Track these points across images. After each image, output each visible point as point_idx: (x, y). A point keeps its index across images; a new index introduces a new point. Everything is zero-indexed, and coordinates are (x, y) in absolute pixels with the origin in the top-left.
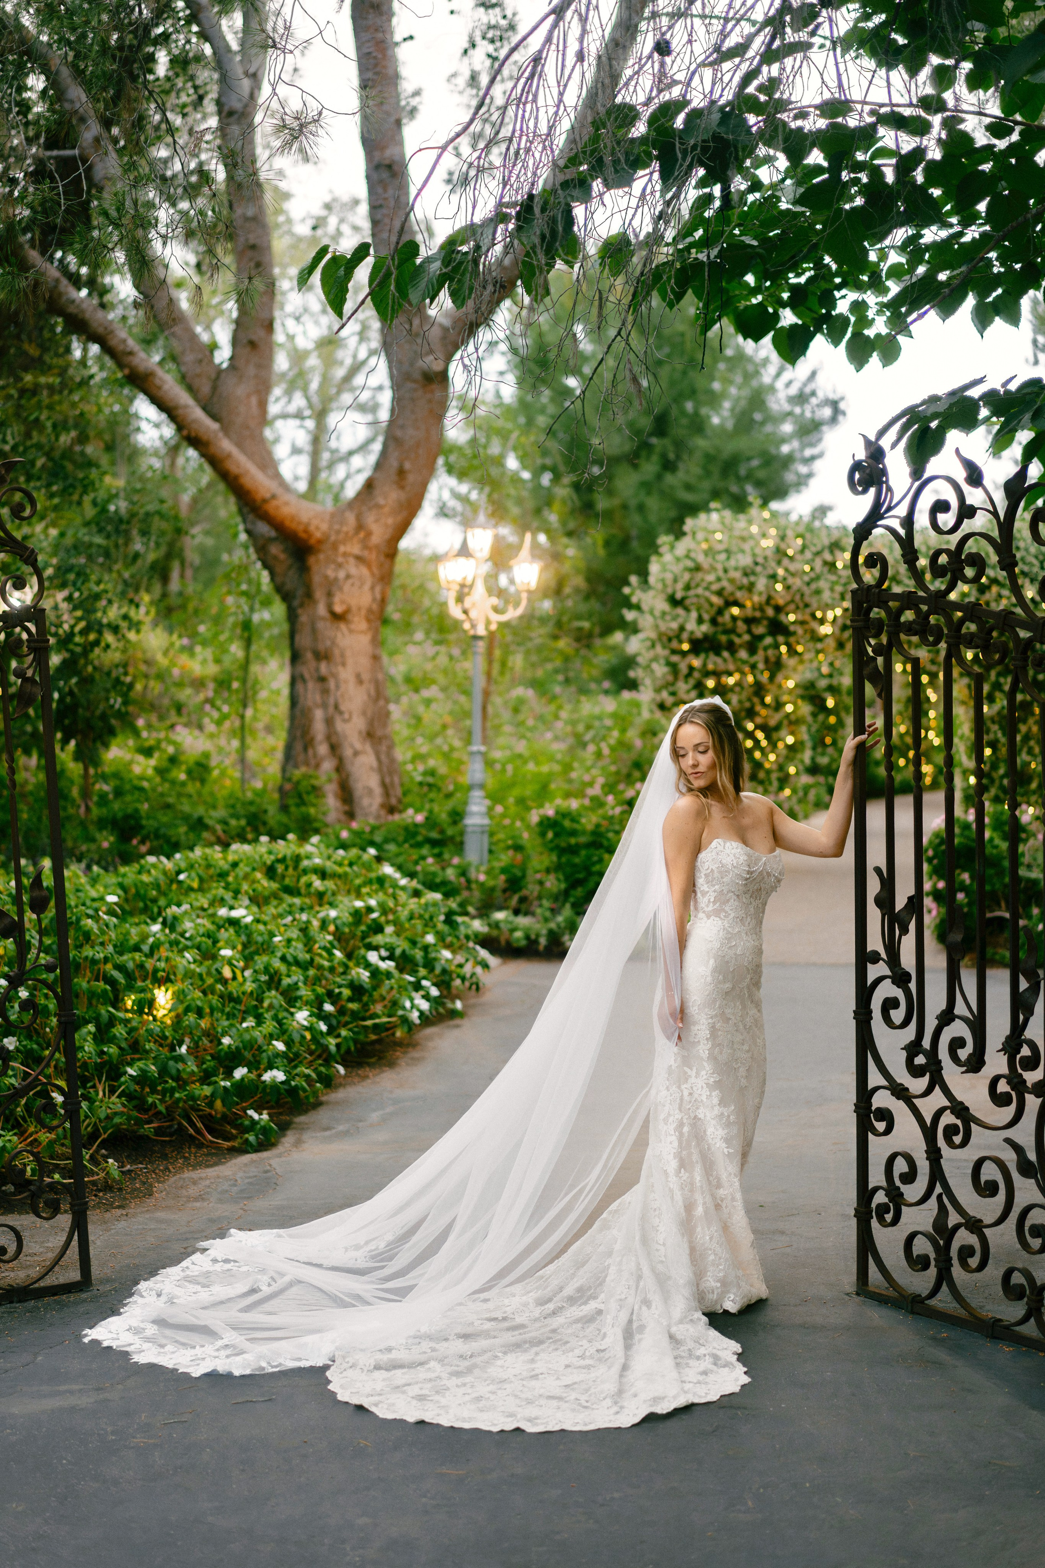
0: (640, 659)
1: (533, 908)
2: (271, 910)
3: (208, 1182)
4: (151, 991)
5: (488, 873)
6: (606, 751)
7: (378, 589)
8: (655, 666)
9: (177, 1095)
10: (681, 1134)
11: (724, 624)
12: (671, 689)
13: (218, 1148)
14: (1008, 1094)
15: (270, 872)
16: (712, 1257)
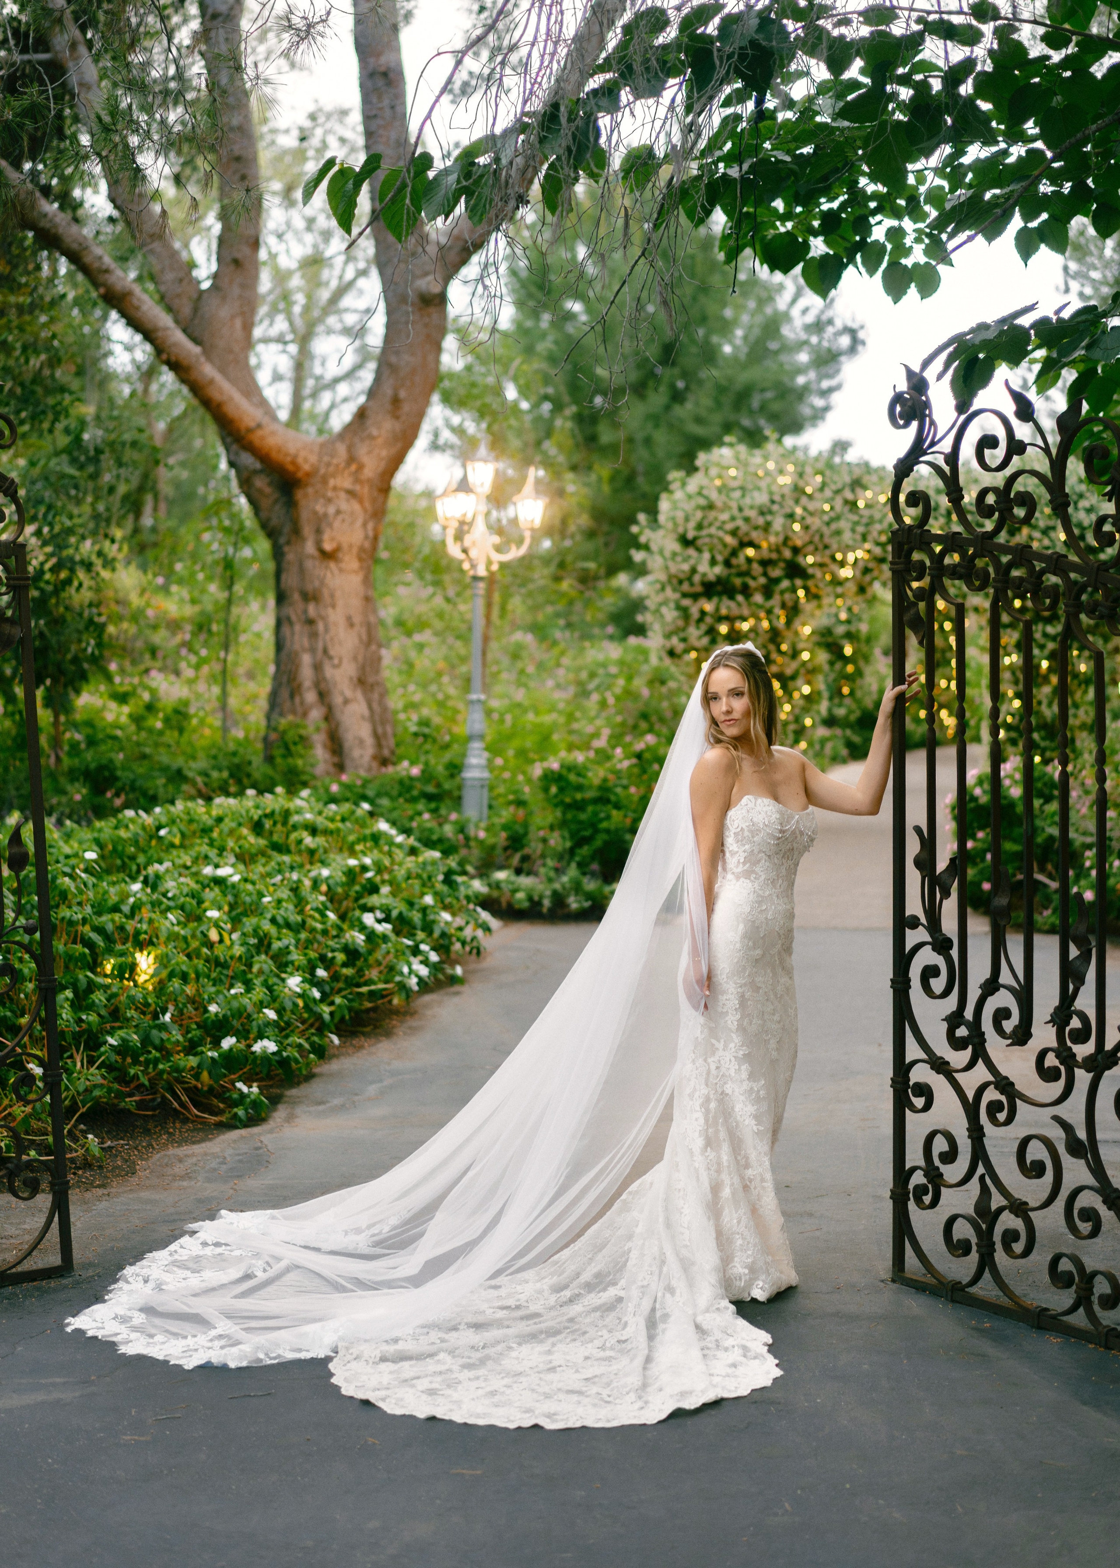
0: (648, 603)
1: (535, 868)
2: (259, 868)
3: (194, 1160)
4: (133, 955)
5: (488, 830)
6: (611, 700)
7: (370, 526)
8: (664, 610)
9: (161, 1066)
10: (707, 1111)
11: (738, 566)
12: (682, 635)
13: (204, 1123)
14: (1056, 1070)
15: (257, 827)
16: (740, 1242)
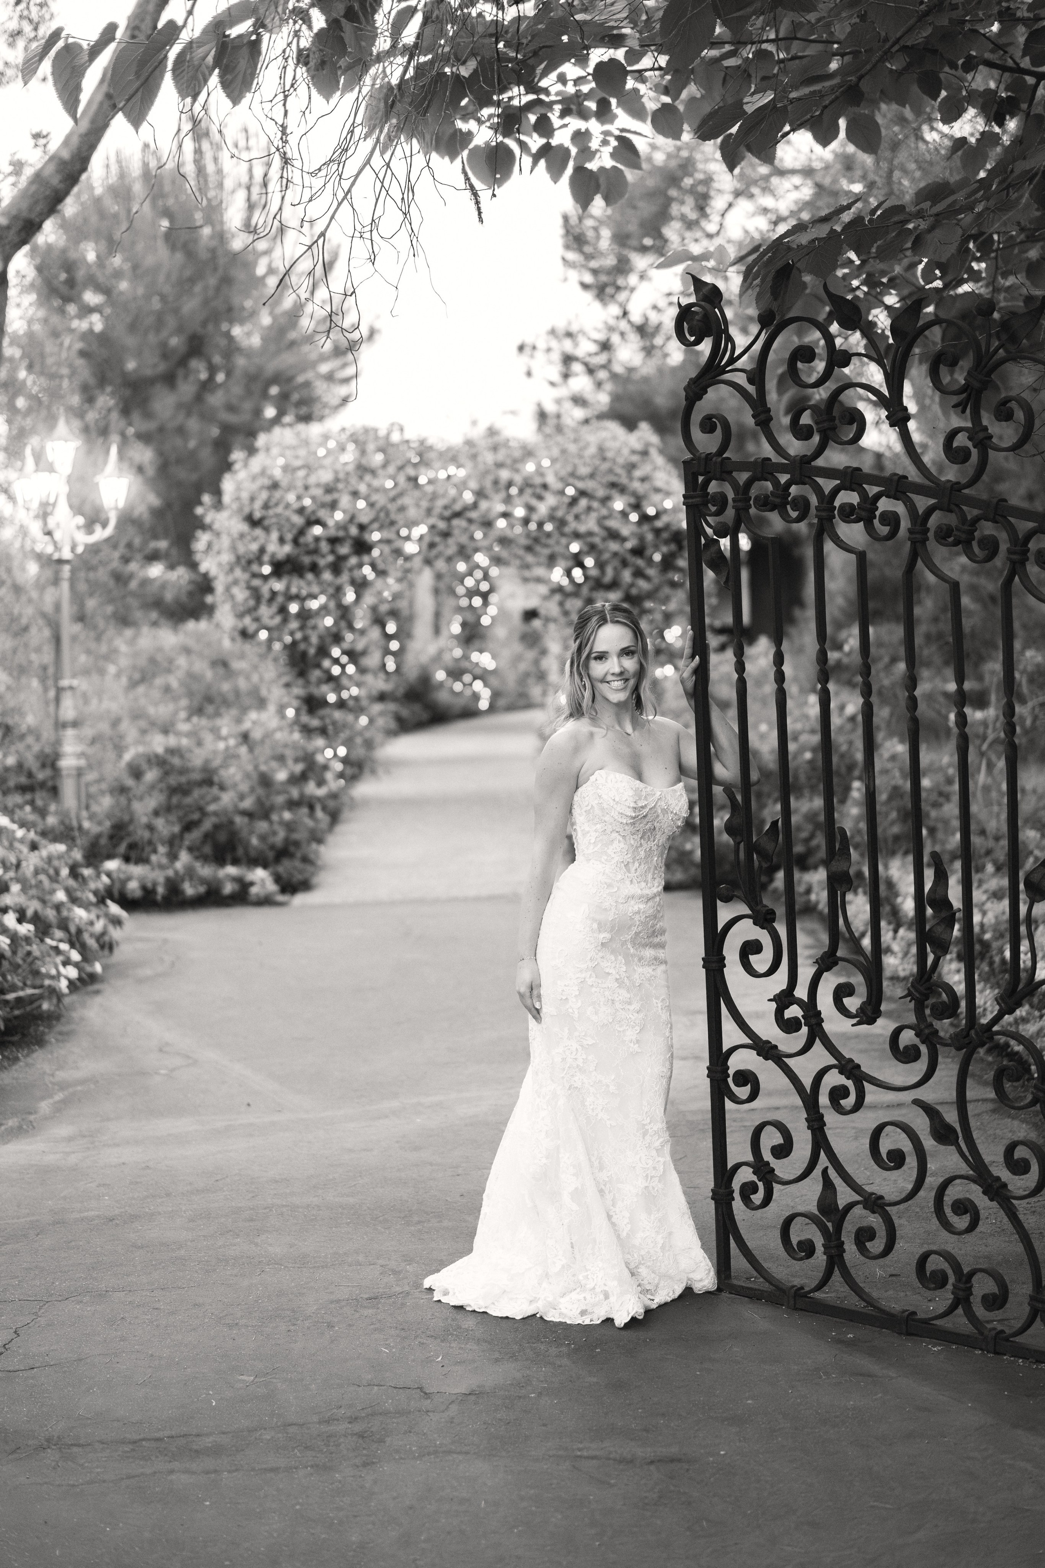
0: (217, 584)
1: (145, 855)
5: (90, 818)
6: (176, 685)
8: (234, 590)
11: (306, 545)
14: (915, 1048)
